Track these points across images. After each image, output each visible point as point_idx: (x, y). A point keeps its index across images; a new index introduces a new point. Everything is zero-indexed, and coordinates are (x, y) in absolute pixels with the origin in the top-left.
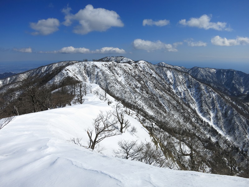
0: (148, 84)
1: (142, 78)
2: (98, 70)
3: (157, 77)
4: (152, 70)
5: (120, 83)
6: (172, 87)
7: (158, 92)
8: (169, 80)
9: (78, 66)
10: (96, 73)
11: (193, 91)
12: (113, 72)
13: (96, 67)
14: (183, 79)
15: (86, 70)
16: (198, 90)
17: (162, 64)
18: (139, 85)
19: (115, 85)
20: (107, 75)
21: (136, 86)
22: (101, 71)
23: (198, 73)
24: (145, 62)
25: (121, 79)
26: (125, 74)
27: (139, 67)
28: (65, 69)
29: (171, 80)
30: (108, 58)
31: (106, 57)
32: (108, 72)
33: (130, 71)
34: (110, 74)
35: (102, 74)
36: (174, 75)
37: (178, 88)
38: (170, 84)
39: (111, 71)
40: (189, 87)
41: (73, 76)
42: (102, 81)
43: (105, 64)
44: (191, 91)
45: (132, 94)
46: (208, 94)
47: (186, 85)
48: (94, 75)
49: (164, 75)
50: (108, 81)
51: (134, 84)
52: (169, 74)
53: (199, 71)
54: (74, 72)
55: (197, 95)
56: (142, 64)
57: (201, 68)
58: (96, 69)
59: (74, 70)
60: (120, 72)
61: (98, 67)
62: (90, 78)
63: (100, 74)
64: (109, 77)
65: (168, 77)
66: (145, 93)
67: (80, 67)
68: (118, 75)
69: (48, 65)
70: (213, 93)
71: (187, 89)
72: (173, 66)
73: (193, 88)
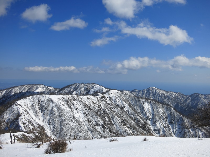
0: (115, 120)
1: (107, 113)
2: (54, 105)
3: (130, 110)
4: (124, 102)
5: (77, 120)
6: (149, 123)
7: (126, 130)
8: (146, 114)
9: (32, 99)
10: (50, 109)
11: (175, 127)
12: (70, 107)
13: (52, 101)
14: (163, 113)
15: (39, 104)
16: (181, 126)
17: (153, 89)
18: (101, 122)
19: (70, 122)
20: (63, 110)
21: (97, 123)
22: (56, 106)
23: (199, 101)
24: (117, 92)
25: (80, 115)
26: (86, 109)
27: (106, 100)
28: (16, 104)
29: (148, 115)
30: (76, 85)
31: (75, 84)
32: (64, 107)
33: (93, 105)
34: (66, 109)
35: (58, 109)
36: (153, 108)
37: (157, 124)
38: (147, 118)
39: (68, 105)
40: (171, 123)
41: (24, 112)
42: (56, 117)
43: (63, 98)
44: (173, 128)
45: (90, 132)
46: (193, 132)
47: (167, 120)
48: (48, 110)
49: (140, 108)
50: (63, 118)
51: (95, 121)
52: (147, 106)
53: (200, 99)
54: (25, 107)
55: (180, 132)
56: (113, 94)
57: (203, 95)
58: (51, 104)
59: (26, 104)
60: (79, 106)
61: (54, 101)
62: (44, 114)
63: (55, 109)
64: (65, 114)
65: (145, 110)
66: (107, 132)
67: (33, 101)
68: (76, 110)
69: (7, 89)
70: (199, 130)
71: (168, 125)
72: (167, 92)
73: (175, 124)
